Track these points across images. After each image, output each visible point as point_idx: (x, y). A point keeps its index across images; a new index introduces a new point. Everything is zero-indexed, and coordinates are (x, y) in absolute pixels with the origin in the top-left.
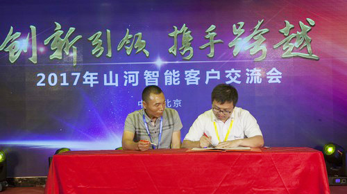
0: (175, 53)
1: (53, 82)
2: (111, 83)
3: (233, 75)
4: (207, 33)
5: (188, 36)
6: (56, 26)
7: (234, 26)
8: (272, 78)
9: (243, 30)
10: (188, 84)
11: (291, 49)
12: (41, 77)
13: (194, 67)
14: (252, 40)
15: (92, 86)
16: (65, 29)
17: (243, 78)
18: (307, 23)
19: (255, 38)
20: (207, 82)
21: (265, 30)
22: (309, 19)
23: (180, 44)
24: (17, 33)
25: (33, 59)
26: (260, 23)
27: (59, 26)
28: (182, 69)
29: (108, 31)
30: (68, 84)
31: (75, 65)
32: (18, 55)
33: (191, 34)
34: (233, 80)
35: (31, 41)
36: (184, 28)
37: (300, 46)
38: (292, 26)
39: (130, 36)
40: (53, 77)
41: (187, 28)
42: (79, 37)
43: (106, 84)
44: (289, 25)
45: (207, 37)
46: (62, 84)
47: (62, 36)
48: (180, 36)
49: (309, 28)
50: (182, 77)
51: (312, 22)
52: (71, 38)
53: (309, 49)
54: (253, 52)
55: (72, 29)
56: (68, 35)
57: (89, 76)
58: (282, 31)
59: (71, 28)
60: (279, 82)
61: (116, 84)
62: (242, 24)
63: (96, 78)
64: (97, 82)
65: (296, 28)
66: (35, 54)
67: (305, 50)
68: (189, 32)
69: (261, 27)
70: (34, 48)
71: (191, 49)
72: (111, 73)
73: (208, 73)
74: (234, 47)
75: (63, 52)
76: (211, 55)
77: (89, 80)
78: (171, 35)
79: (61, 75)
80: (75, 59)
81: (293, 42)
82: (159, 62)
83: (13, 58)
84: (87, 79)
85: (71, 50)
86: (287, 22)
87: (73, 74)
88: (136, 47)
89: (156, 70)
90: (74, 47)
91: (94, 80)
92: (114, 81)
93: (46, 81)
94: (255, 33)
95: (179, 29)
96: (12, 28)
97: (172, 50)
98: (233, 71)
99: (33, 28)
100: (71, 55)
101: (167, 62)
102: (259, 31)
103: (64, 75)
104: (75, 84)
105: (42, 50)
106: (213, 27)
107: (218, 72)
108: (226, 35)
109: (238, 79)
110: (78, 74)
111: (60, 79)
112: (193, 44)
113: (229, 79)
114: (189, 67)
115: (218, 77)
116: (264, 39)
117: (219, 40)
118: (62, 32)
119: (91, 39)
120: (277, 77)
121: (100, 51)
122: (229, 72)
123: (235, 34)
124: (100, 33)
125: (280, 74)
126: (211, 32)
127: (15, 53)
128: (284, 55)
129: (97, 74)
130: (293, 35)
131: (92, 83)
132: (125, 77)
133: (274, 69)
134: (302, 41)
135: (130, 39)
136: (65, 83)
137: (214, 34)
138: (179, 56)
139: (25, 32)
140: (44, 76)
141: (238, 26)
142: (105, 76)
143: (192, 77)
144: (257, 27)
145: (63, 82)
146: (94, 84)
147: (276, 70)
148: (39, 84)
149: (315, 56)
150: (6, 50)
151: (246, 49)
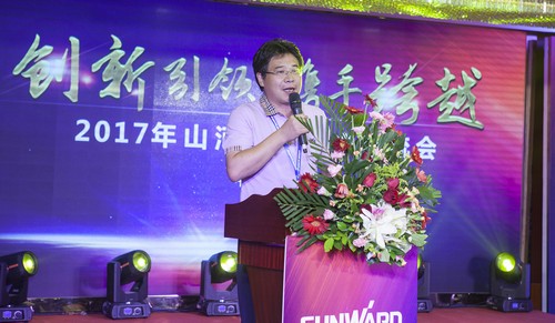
1: (102, 135)
2: (195, 145)
4: (340, 77)
5: (313, 78)
6: (112, 42)
7: (378, 68)
8: (424, 151)
9: (389, 78)
11: (449, 111)
12: (83, 126)
14: (401, 93)
15: (165, 146)
16: (128, 48)
18: (472, 75)
19: (405, 90)
21: (418, 80)
22: (475, 71)
24: (47, 47)
25: (72, 94)
26: (412, 68)
27: (117, 43)
29: (196, 59)
30: (126, 141)
31: (140, 109)
32: (45, 86)
33: (317, 75)
35: (69, 62)
36: (309, 64)
37: (462, 107)
38: (452, 77)
40: (102, 127)
41: (312, 66)
42: (150, 63)
43: (187, 145)
44: (449, 76)
45: (340, 82)
46: (117, 141)
47: (123, 60)
49: (473, 82)
51: (478, 74)
52: (136, 65)
53: (472, 113)
54: (400, 111)
55: (139, 51)
56: (131, 60)
57: (161, 130)
58: (439, 83)
59: (138, 48)
60: (432, 158)
61: (204, 146)
62: (388, 66)
63: (173, 134)
64: (174, 141)
65: (458, 81)
66: (74, 87)
67: (465, 113)
68: (316, 72)
69: (413, 75)
70: (75, 74)
71: (316, 98)
72: (196, 126)
75: (123, 88)
77: (161, 137)
79: (117, 125)
80: (141, 100)
81: (453, 101)
83: (37, 89)
84: (157, 134)
85: (135, 85)
86: (446, 70)
87: (136, 125)
88: (236, 89)
90: (140, 80)
91: (169, 137)
92: (200, 141)
93: (91, 133)
94: (405, 82)
96: (38, 37)
99: (74, 41)
100: (136, 93)
102: (410, 80)
103: (121, 125)
104: (139, 140)
105: (88, 79)
106: (348, 68)
108: (365, 80)
110: (145, 126)
111: (115, 133)
112: (321, 90)
116: (416, 93)
117: (356, 89)
118: (122, 53)
119: (168, 69)
120: (430, 151)
121: (180, 90)
123: (378, 81)
124: (183, 61)
125: (434, 146)
126: (345, 75)
127: (41, 82)
128: (440, 119)
129: (174, 127)
130: (453, 91)
131: (166, 142)
132: (218, 135)
133: (426, 138)
134: (464, 99)
135: (230, 76)
136: (122, 139)
137: (350, 78)
139: (61, 46)
140: (86, 124)
141: (383, 70)
142: (187, 131)
144: (408, 74)
145: (118, 137)
146: (169, 144)
147: (429, 141)
148: (79, 137)
149: (478, 124)
150: (26, 75)
151: (392, 106)
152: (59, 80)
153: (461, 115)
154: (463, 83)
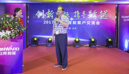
0: (75, 17)
3: (89, 22)
4: (83, 13)
5: (78, 13)
7: (89, 11)
8: (97, 23)
10: (78, 24)
11: (102, 17)
12: (45, 22)
13: (80, 20)
16: (50, 11)
17: (91, 23)
18: (106, 11)
20: (82, 24)
21: (96, 13)
26: (95, 11)
27: (49, 10)
28: (77, 21)
32: (40, 16)
34: (89, 24)
35: (43, 13)
36: (78, 11)
39: (65, 13)
40: (47, 22)
42: (54, 13)
44: (102, 12)
47: (50, 13)
48: (77, 13)
49: (106, 12)
50: (77, 23)
51: (107, 11)
52: (52, 13)
53: (106, 17)
54: (93, 17)
55: (52, 11)
56: (51, 12)
58: (100, 13)
60: (99, 24)
62: (91, 11)
66: (43, 16)
67: (105, 17)
69: (95, 12)
70: (43, 15)
71: (79, 16)
73: (83, 22)
74: (89, 16)
75: (50, 16)
76: (84, 18)
78: (75, 13)
80: (52, 18)
82: (72, 19)
85: (52, 16)
87: (52, 21)
89: (71, 21)
93: (46, 23)
94: (94, 13)
95: (76, 12)
96: (39, 10)
97: (75, 16)
98: (89, 21)
99: (43, 10)
101: (73, 19)
102: (95, 13)
104: (52, 23)
105: (45, 15)
106: (84, 11)
107: (85, 22)
108: (87, 13)
109: (90, 23)
111: (49, 22)
113: (87, 23)
114: (79, 20)
115: (85, 23)
116: (96, 15)
119: (56, 13)
122: (88, 22)
123: (89, 13)
128: (100, 18)
130: (103, 14)
133: (98, 21)
134: (105, 15)
135: (65, 14)
136: (50, 23)
137: (85, 13)
139: (41, 11)
140: (45, 21)
143: (79, 23)
144: (94, 12)
148: (44, 23)
149: (107, 19)
150: (37, 15)
152: (41, 16)
153: (104, 18)
154: (104, 13)
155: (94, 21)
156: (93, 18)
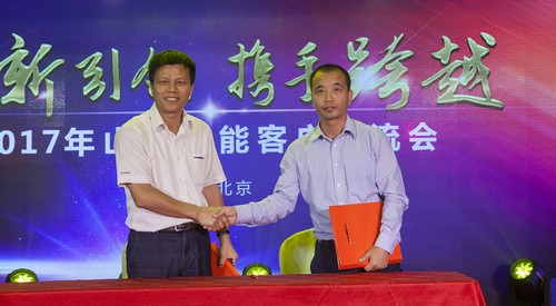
0: (240, 93)
1: (6, 146)
4: (300, 58)
5: (264, 63)
6: (14, 41)
7: (350, 44)
8: (419, 141)
9: (366, 53)
10: (264, 151)
11: (453, 88)
13: (277, 120)
14: (384, 71)
15: (81, 154)
16: (32, 47)
18: (482, 42)
19: (389, 67)
21: (407, 53)
22: (485, 35)
23: (249, 78)
26: (397, 40)
27: (20, 41)
28: (253, 123)
29: (115, 51)
30: (35, 151)
31: (49, 114)
33: (269, 58)
36: (258, 47)
37: (470, 83)
38: (455, 46)
40: (6, 138)
41: (262, 48)
42: (59, 62)
43: (108, 151)
44: (450, 45)
45: (300, 64)
46: (23, 152)
47: (27, 61)
48: (250, 61)
49: (485, 50)
50: (253, 139)
51: (490, 40)
52: (42, 65)
53: (486, 88)
54: (385, 92)
55: (45, 48)
56: (37, 59)
57: (76, 136)
58: (437, 55)
59: (43, 46)
60: (432, 148)
62: (364, 41)
63: (90, 140)
64: (92, 148)
65: (463, 50)
67: (477, 90)
68: (267, 55)
69: (400, 47)
71: (270, 86)
73: (301, 131)
75: (28, 91)
76: (306, 98)
77: (76, 144)
78: (234, 59)
79: (23, 134)
80: (50, 105)
81: (457, 76)
82: (210, 111)
84: (72, 141)
85: (43, 87)
86: (445, 38)
87: (45, 132)
90: (48, 81)
91: (86, 144)
94: (389, 57)
95: (248, 49)
97: (235, 88)
100: (43, 96)
101: (224, 111)
102: (396, 54)
103: (28, 134)
104: (49, 150)
106: (311, 46)
110: (56, 133)
111: (21, 142)
112: (274, 77)
114: (266, 120)
116: (405, 69)
118: (25, 53)
119: (81, 65)
120: (428, 140)
121: (97, 89)
123: (351, 59)
124: (98, 55)
125: (434, 133)
126: (307, 55)
128: (441, 99)
129: (91, 132)
130: (457, 63)
131: (81, 150)
133: (423, 125)
134: (473, 72)
136: (29, 150)
137: (313, 59)
138: (248, 100)
141: (357, 45)
142: (108, 135)
143: (272, 139)
144: (392, 47)
145: (25, 148)
146: (85, 152)
147: (426, 128)
149: (495, 102)
151: (372, 88)
153: (470, 92)
154: (470, 54)
155: (388, 126)
156: (383, 102)
